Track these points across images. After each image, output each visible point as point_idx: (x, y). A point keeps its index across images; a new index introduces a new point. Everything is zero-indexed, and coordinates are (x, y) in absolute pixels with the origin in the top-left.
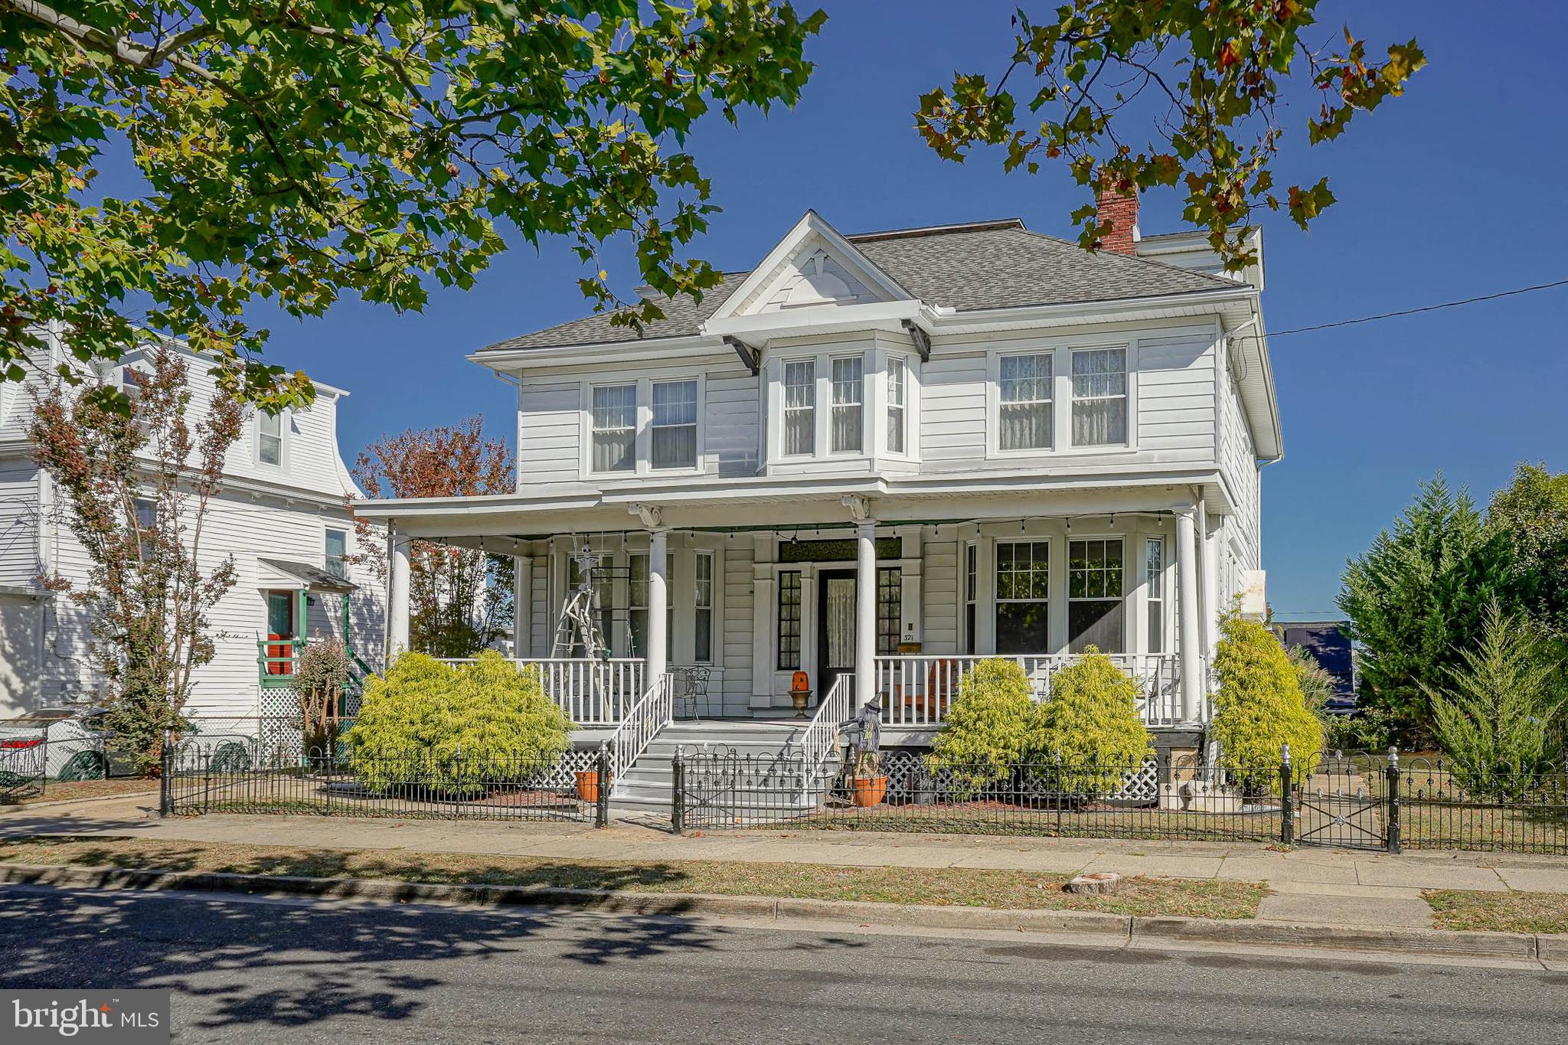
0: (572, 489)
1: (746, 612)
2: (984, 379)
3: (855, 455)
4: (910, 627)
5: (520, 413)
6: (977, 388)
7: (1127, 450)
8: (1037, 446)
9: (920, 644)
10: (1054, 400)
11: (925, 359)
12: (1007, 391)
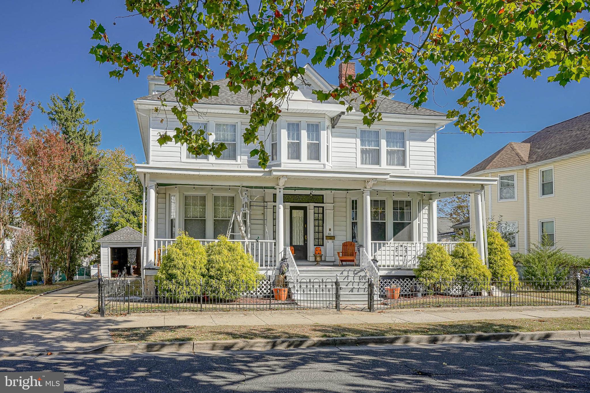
0: (177, 165)
1: (261, 222)
2: (356, 137)
3: (317, 162)
4: (330, 230)
5: (151, 129)
6: (353, 140)
7: (405, 169)
8: (372, 164)
9: (334, 237)
10: (381, 148)
11: (333, 127)
12: (363, 143)
